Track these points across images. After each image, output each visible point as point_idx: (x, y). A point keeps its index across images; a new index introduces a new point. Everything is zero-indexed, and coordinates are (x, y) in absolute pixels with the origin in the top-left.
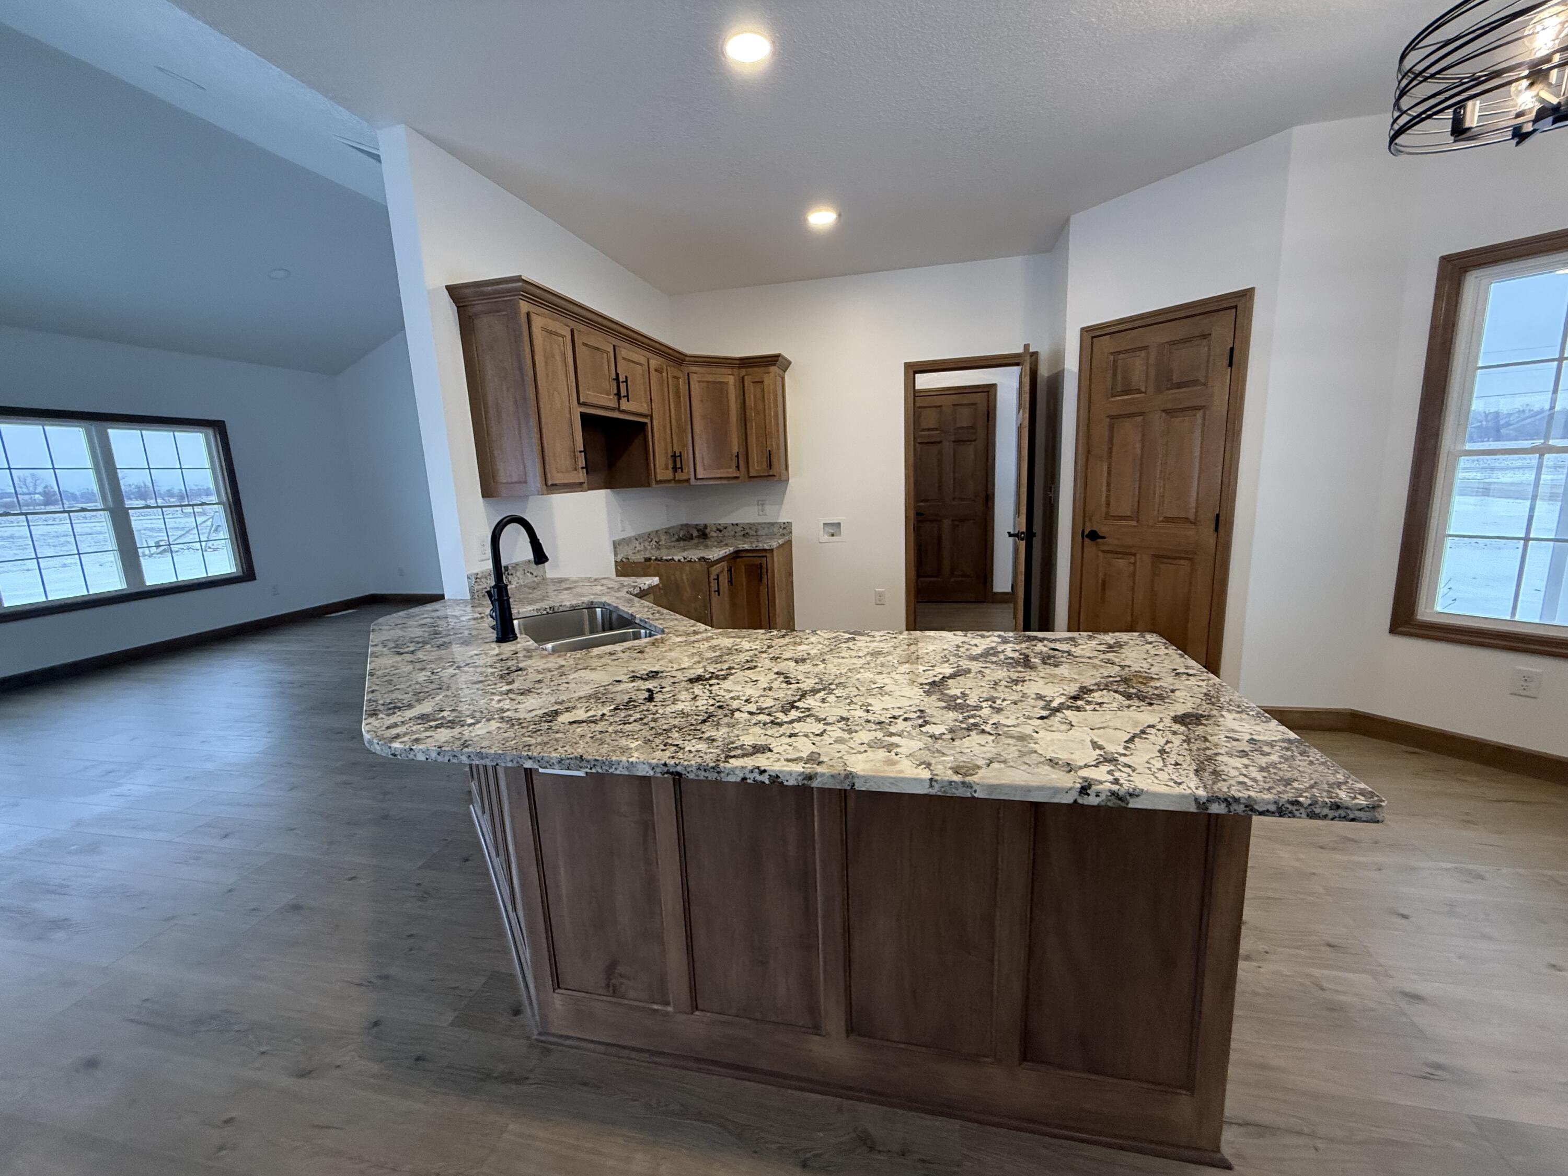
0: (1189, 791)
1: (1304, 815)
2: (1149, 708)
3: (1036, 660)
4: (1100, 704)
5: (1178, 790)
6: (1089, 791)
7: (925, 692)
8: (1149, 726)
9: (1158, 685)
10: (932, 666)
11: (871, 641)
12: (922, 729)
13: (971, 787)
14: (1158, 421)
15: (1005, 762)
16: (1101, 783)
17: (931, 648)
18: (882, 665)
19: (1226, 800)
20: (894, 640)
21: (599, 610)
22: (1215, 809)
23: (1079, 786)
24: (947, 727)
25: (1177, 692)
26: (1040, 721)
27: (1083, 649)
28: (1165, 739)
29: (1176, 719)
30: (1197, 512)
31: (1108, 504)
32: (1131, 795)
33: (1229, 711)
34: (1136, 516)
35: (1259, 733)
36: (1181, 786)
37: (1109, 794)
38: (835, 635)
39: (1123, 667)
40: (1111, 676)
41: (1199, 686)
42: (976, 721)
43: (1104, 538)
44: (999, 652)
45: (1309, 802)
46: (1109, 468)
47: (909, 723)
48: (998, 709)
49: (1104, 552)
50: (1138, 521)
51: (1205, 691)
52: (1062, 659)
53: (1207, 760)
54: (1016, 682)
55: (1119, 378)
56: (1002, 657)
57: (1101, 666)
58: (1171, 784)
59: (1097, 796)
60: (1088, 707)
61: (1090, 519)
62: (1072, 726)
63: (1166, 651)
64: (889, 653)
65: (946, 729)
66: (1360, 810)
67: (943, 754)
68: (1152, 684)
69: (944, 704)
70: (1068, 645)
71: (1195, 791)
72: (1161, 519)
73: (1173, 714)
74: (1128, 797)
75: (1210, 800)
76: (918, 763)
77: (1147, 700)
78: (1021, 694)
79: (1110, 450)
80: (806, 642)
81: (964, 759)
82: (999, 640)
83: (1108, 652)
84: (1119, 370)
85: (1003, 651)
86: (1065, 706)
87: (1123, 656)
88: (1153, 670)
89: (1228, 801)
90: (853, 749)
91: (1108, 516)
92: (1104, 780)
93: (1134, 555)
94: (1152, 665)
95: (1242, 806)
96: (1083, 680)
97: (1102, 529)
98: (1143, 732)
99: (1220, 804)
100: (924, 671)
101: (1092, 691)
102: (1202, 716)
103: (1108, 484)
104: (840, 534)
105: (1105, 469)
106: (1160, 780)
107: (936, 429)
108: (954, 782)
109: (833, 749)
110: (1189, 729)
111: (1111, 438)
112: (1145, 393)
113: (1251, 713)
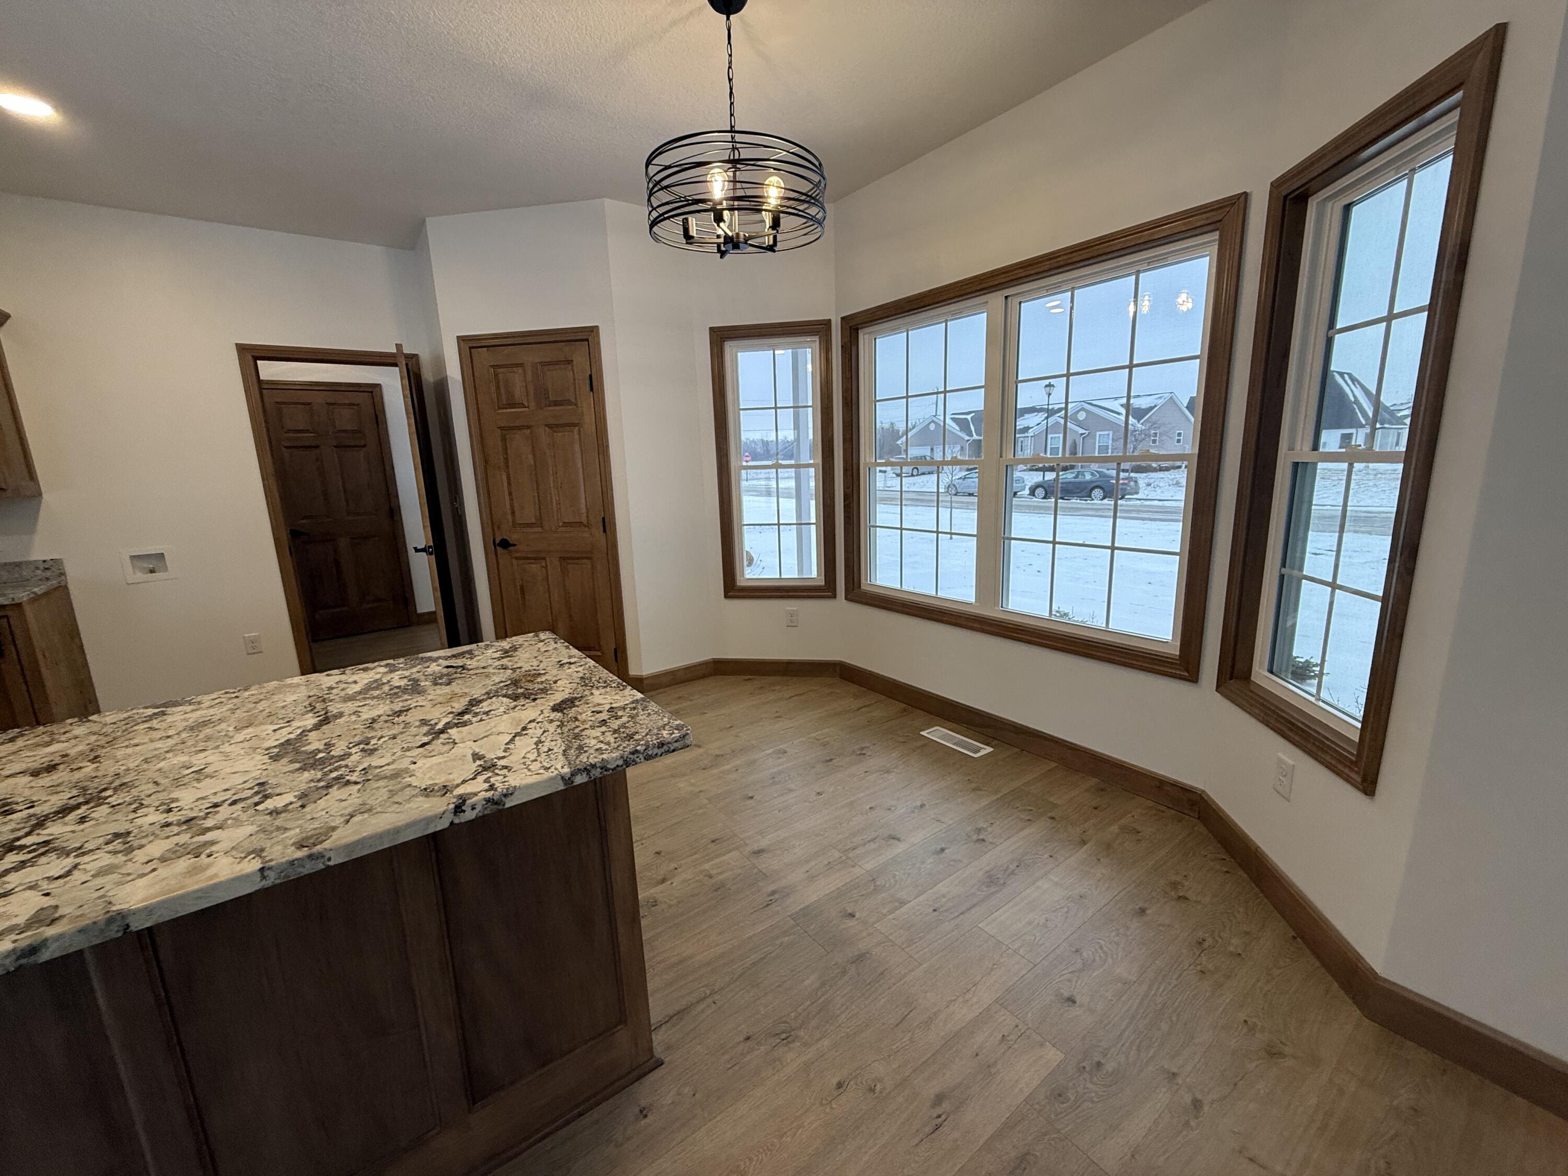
0: (556, 772)
1: (643, 760)
2: (533, 704)
3: (427, 683)
4: (487, 713)
5: (547, 775)
6: (463, 808)
7: (271, 758)
8: (530, 722)
9: (543, 679)
10: (288, 722)
11: (193, 711)
12: (257, 808)
13: (323, 856)
14: (544, 435)
15: (370, 810)
16: (476, 794)
17: (290, 698)
18: (208, 739)
19: (585, 769)
20: (235, 701)
22: (580, 779)
23: (452, 806)
24: (296, 793)
25: (559, 682)
26: (421, 749)
27: (478, 660)
28: (543, 730)
29: (555, 709)
30: (587, 517)
31: (513, 513)
32: (505, 796)
33: (597, 688)
34: (539, 522)
35: (616, 701)
36: (550, 771)
37: (485, 803)
38: (126, 715)
39: (514, 670)
40: (502, 682)
41: (577, 672)
42: (340, 773)
43: (514, 545)
44: (384, 684)
45: (644, 748)
46: (508, 478)
47: (239, 806)
48: (371, 750)
49: (516, 558)
50: (542, 527)
51: (581, 675)
52: (455, 676)
53: (574, 738)
54: (399, 713)
55: (503, 391)
56: (386, 688)
57: (494, 674)
58: (542, 771)
59: (473, 809)
60: (474, 719)
61: (499, 528)
62: (456, 743)
63: (555, 646)
64: (221, 720)
65: (295, 797)
66: (676, 741)
67: (286, 829)
68: (539, 680)
69: (297, 765)
70: (464, 659)
71: (561, 770)
72: (561, 524)
73: (551, 704)
74: (503, 799)
75: (573, 774)
76: (243, 855)
77: (533, 697)
78: (402, 725)
79: (506, 459)
80: (63, 738)
81: (316, 825)
82: (385, 670)
83: (503, 658)
84: (501, 383)
85: (389, 682)
86: (451, 725)
87: (516, 659)
88: (542, 666)
89: (587, 770)
90: (129, 874)
91: (514, 524)
92: (479, 790)
93: (544, 559)
94: (541, 662)
95: (599, 770)
96: (473, 692)
97: (513, 538)
98: (524, 729)
99: (582, 775)
100: (275, 731)
101: (481, 701)
102: (576, 698)
103: (510, 494)
104: (166, 569)
105: (504, 477)
106: (532, 772)
107: (308, 431)
108: (297, 859)
109: (89, 888)
110: (564, 714)
111: (505, 450)
112: (528, 407)
113: (613, 685)
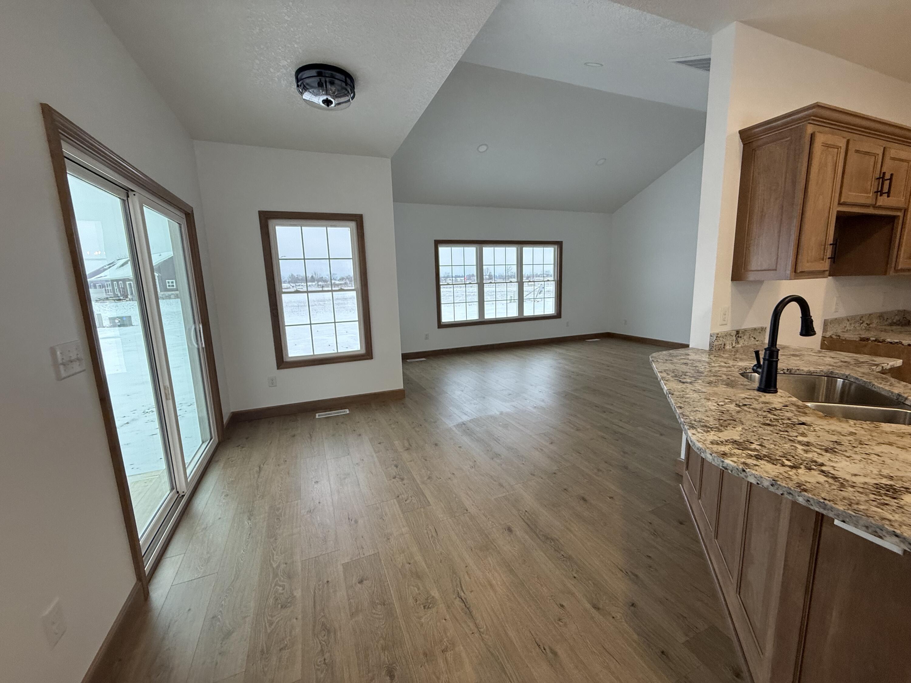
21: (840, 381)
